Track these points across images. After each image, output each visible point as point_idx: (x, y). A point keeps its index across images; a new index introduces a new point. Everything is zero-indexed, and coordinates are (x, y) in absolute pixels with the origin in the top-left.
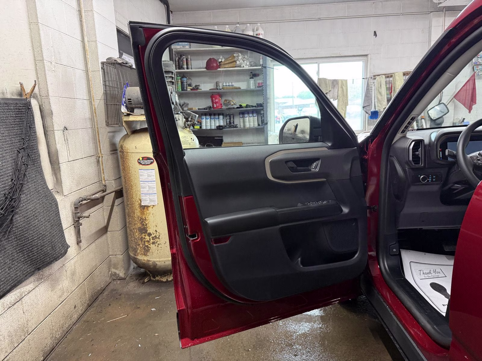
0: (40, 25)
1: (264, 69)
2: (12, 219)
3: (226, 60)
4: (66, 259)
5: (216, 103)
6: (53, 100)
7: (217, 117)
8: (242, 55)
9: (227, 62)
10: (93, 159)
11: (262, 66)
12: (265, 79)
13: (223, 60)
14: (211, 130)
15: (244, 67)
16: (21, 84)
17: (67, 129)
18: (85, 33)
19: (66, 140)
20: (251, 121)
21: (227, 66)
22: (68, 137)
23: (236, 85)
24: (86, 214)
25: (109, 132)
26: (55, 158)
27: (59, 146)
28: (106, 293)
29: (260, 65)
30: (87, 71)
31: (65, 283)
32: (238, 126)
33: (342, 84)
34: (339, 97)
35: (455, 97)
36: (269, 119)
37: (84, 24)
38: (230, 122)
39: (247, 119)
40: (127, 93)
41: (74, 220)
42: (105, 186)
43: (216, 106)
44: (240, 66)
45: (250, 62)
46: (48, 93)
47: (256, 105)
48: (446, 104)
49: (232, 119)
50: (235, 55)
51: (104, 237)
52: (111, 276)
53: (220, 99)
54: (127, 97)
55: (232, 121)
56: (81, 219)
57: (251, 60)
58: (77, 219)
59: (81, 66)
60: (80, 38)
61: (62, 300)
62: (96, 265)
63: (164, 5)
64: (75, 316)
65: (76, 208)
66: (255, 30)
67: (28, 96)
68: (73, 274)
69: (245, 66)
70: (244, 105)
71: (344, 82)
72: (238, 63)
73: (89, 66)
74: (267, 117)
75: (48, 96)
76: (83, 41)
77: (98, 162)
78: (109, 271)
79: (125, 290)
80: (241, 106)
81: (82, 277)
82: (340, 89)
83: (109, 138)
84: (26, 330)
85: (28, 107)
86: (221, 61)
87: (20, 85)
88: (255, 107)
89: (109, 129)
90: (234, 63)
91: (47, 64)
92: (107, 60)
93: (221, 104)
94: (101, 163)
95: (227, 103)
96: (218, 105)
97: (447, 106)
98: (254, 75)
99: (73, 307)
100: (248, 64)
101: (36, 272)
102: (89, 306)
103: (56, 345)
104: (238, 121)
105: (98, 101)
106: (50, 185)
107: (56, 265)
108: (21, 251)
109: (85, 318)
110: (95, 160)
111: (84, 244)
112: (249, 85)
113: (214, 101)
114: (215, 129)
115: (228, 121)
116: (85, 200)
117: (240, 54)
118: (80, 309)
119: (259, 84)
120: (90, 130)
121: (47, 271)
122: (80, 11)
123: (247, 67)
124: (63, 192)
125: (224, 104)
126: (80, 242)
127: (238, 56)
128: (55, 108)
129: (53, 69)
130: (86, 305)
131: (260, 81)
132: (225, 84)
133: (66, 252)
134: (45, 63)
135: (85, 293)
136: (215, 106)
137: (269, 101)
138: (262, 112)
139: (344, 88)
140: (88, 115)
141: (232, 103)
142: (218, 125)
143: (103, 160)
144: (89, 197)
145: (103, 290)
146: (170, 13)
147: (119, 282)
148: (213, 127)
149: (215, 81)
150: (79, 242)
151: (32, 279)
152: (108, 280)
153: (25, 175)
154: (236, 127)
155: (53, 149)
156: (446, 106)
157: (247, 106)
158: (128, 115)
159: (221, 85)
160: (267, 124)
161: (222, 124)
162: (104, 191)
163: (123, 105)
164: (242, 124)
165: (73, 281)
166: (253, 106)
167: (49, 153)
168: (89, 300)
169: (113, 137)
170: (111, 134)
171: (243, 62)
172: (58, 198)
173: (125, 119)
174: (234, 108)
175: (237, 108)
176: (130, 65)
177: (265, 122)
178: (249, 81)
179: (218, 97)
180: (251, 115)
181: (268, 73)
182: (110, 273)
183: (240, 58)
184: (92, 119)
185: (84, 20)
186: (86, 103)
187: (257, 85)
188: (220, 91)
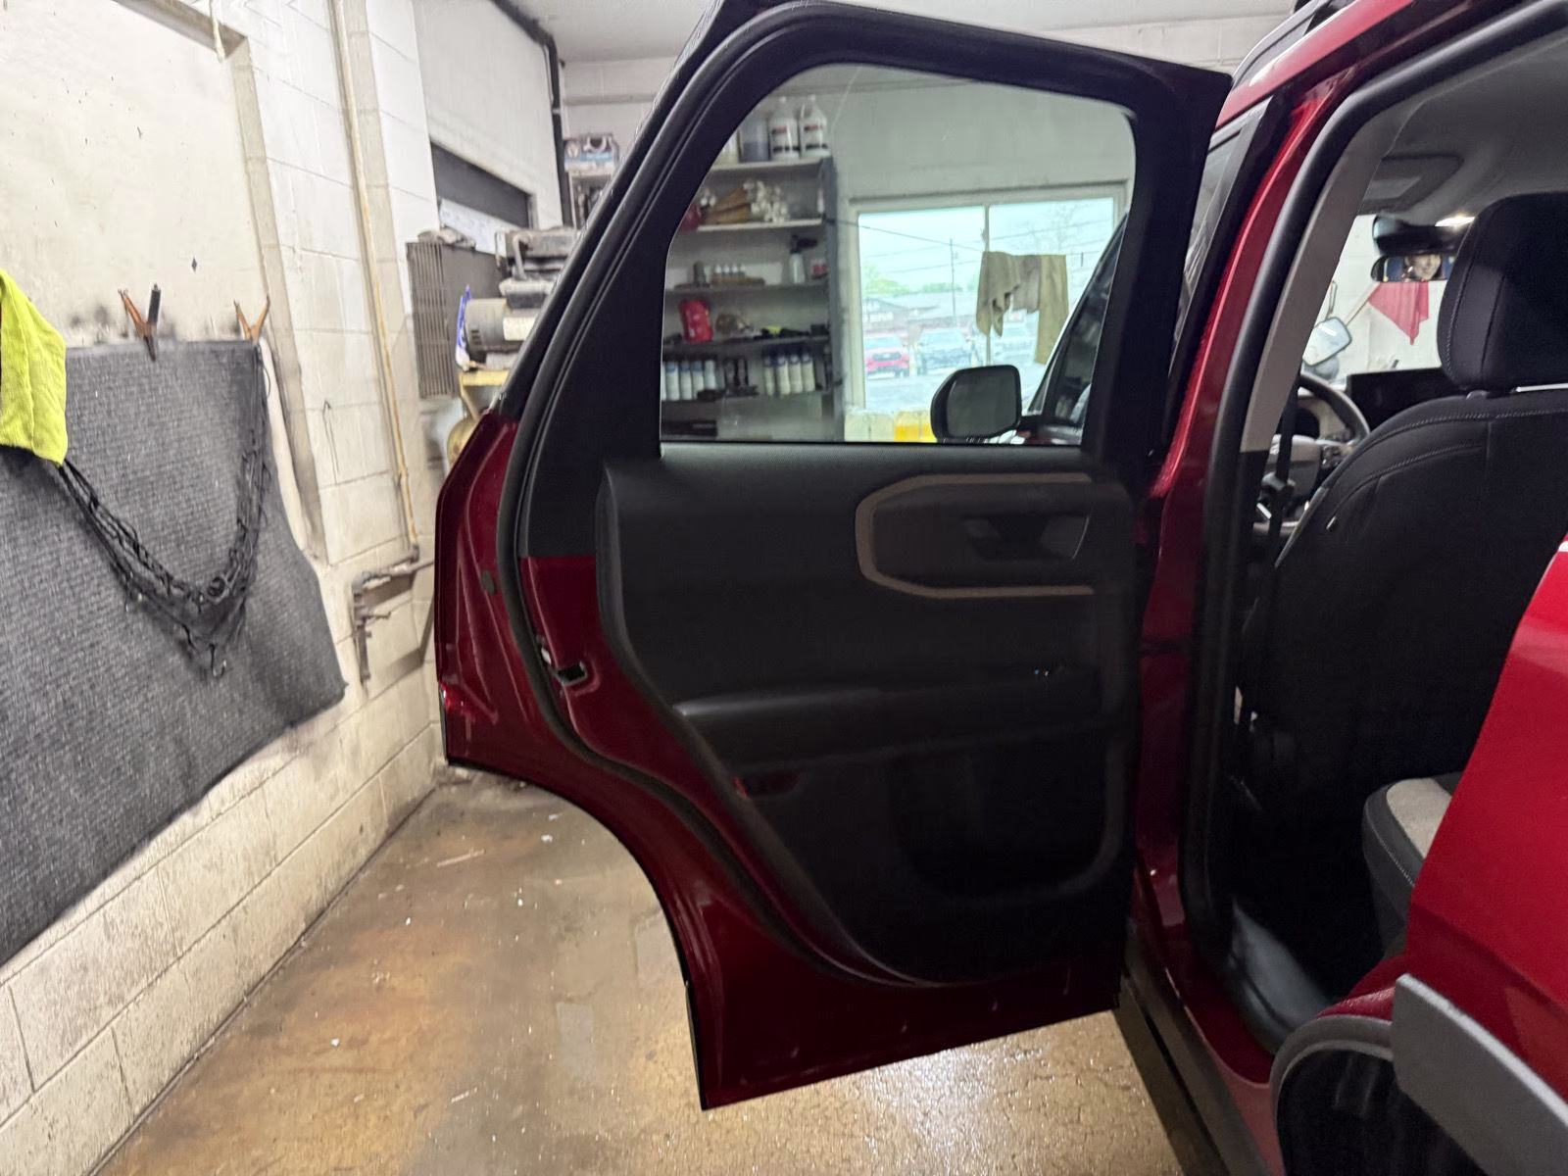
0: (269, 162)
1: (829, 228)
2: (242, 607)
3: (720, 201)
4: (339, 714)
5: (695, 325)
6: (300, 338)
7: (698, 364)
8: (766, 184)
9: (724, 207)
10: (387, 482)
11: (824, 216)
12: (833, 255)
13: (713, 202)
14: (682, 402)
15: (771, 220)
16: (237, 307)
17: (329, 407)
18: (360, 168)
19: (330, 435)
20: (796, 377)
21: (723, 218)
22: (334, 426)
23: (752, 271)
24: (380, 609)
25: (423, 413)
26: (308, 475)
27: (315, 449)
28: (424, 812)
29: (818, 216)
30: (366, 262)
31: (339, 770)
32: (760, 390)
33: (1052, 268)
34: (1042, 306)
35: (1370, 299)
36: (846, 369)
37: (358, 145)
38: (736, 378)
39: (784, 370)
40: (467, 316)
41: (352, 625)
42: (416, 547)
43: (696, 333)
44: (760, 219)
45: (791, 207)
46: (290, 324)
47: (810, 330)
48: (1346, 323)
49: (741, 371)
50: (746, 186)
51: (417, 675)
52: (434, 774)
53: (707, 313)
54: (469, 324)
55: (742, 378)
56: (368, 622)
57: (791, 198)
58: (359, 623)
59: (352, 249)
60: (347, 180)
61: (335, 805)
62: (401, 740)
63: (542, 47)
64: (363, 853)
65: (357, 597)
66: (802, 114)
67: (254, 333)
68: (355, 751)
69: (775, 220)
70: (775, 329)
71: (1057, 264)
72: (755, 209)
73: (372, 246)
74: (840, 364)
75: (290, 329)
76: (355, 187)
77: (398, 487)
78: (429, 763)
79: (472, 804)
80: (766, 334)
81: (373, 763)
82: (1046, 282)
83: (423, 427)
84: (272, 853)
85: (255, 357)
86: (708, 206)
87: (234, 308)
88: (807, 334)
89: (423, 406)
90: (745, 210)
91: (286, 253)
92: (419, 236)
93: (710, 329)
94: (404, 489)
95: (727, 324)
96: (699, 330)
97: (1349, 327)
98: (801, 242)
99: (358, 828)
100: (784, 210)
101: (287, 730)
102: (391, 835)
103: (329, 905)
104: (759, 377)
105: (395, 336)
106: (301, 541)
107: (323, 722)
108: (260, 678)
109: (383, 858)
110: (391, 484)
111: (373, 684)
112: (787, 271)
113: (689, 321)
114: (692, 401)
115: (731, 376)
116: (376, 577)
117: (760, 184)
118: (373, 838)
119: (816, 268)
120: (376, 409)
121: (304, 734)
122: (346, 113)
123: (780, 222)
124: (327, 557)
125: (719, 328)
126: (368, 677)
127: (755, 190)
128: (305, 357)
129: (299, 264)
130: (382, 832)
131: (820, 261)
132: (719, 270)
133: (342, 695)
134: (283, 253)
135: (380, 803)
136: (692, 333)
137: (846, 317)
138: (827, 350)
139: (1058, 279)
140: (371, 371)
141: (741, 326)
142: (700, 386)
143: (410, 483)
144: (384, 572)
145: (417, 806)
146: (560, 66)
147: (454, 789)
148: (688, 396)
149: (691, 261)
150: (364, 678)
151: (278, 745)
152: (429, 782)
153: (260, 510)
154: (753, 392)
155: (302, 455)
156: (1345, 327)
157: (784, 333)
158: (473, 370)
159: (707, 271)
160: (840, 383)
161: (712, 384)
162: (413, 560)
163: (460, 345)
164: (770, 386)
165: (355, 768)
166: (800, 334)
167: (294, 464)
168: (390, 821)
169: (432, 425)
170: (428, 418)
171: (769, 206)
172: (320, 570)
173: (466, 380)
174: (746, 340)
175: (756, 338)
176: (471, 243)
177: (836, 377)
178: (788, 259)
179: (700, 307)
180: (795, 359)
181: (842, 236)
182: (432, 766)
183: (761, 194)
184: (382, 381)
185: (358, 136)
186: (367, 340)
187: (812, 272)
188: (706, 290)
